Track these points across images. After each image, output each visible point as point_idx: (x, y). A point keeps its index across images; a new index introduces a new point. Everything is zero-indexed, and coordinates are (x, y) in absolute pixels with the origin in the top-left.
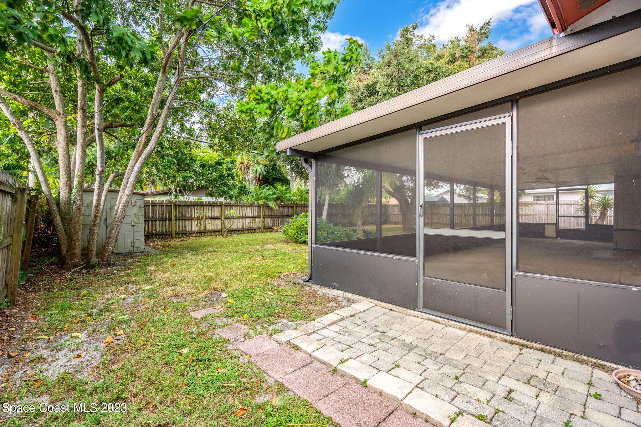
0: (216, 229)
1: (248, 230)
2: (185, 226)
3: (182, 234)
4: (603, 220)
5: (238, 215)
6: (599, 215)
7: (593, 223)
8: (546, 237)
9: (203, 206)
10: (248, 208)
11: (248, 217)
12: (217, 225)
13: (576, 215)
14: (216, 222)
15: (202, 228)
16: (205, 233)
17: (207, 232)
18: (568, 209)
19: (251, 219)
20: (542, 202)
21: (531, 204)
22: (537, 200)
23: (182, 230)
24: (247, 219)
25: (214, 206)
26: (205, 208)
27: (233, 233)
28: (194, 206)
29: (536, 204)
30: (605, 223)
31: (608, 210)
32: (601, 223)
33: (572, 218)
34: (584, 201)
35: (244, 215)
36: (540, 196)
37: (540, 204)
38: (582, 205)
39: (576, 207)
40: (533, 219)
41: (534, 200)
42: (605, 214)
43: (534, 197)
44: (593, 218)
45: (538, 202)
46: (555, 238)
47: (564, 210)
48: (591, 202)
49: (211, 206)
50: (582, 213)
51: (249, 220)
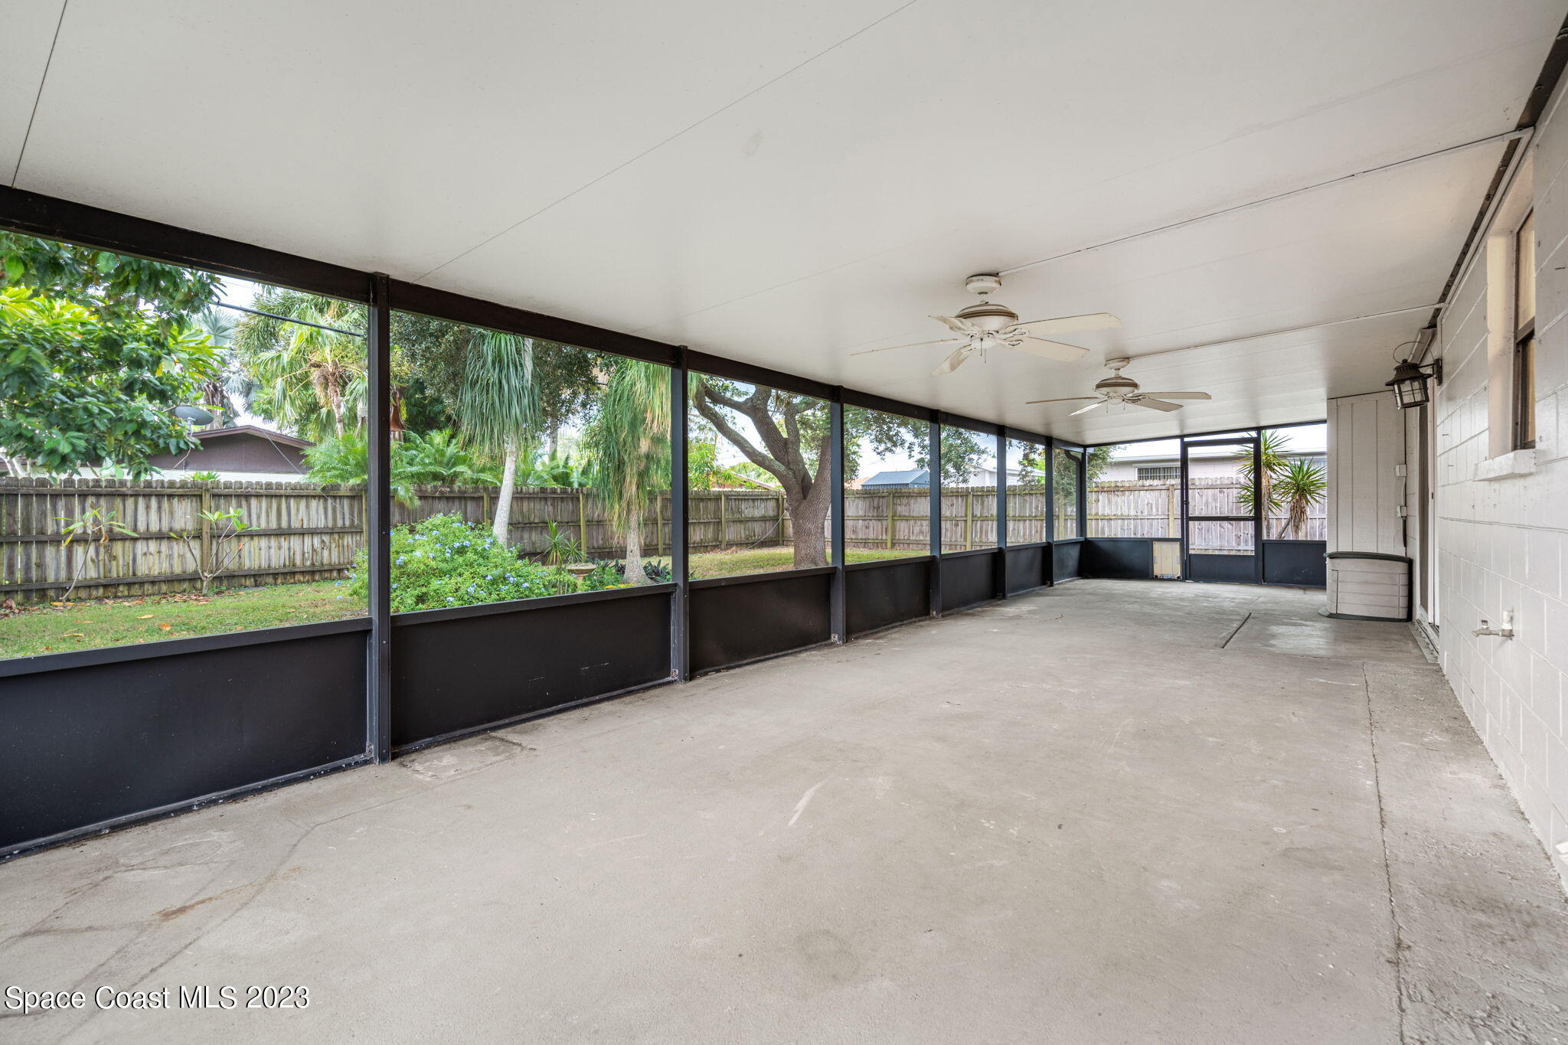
0: (178, 570)
1: (313, 573)
2: (40, 565)
3: (27, 593)
4: (1297, 528)
5: (274, 525)
6: (1288, 516)
7: (1274, 536)
8: (1156, 579)
9: (124, 496)
10: (314, 503)
11: (313, 532)
12: (186, 557)
13: (1235, 514)
14: (178, 548)
15: (117, 570)
16: (129, 585)
17: (142, 584)
18: (1215, 500)
19: (326, 538)
20: (1156, 482)
21: (1130, 490)
22: (1147, 478)
23: (28, 580)
24: (307, 540)
25: (170, 496)
26: (130, 502)
27: (250, 582)
28: (83, 496)
29: (1143, 488)
30: (1301, 537)
31: (1307, 501)
32: (1290, 536)
33: (1226, 524)
34: (1252, 477)
35: (296, 524)
36: (1154, 469)
37: (1151, 489)
38: (1246, 488)
39: (1234, 493)
40: (1136, 527)
41: (1140, 478)
42: (1303, 512)
43: (1140, 470)
44: (1274, 523)
45: (1148, 483)
46: (1178, 579)
47: (1207, 504)
48: (1269, 478)
49: (159, 496)
50: (1247, 510)
51: (317, 540)
